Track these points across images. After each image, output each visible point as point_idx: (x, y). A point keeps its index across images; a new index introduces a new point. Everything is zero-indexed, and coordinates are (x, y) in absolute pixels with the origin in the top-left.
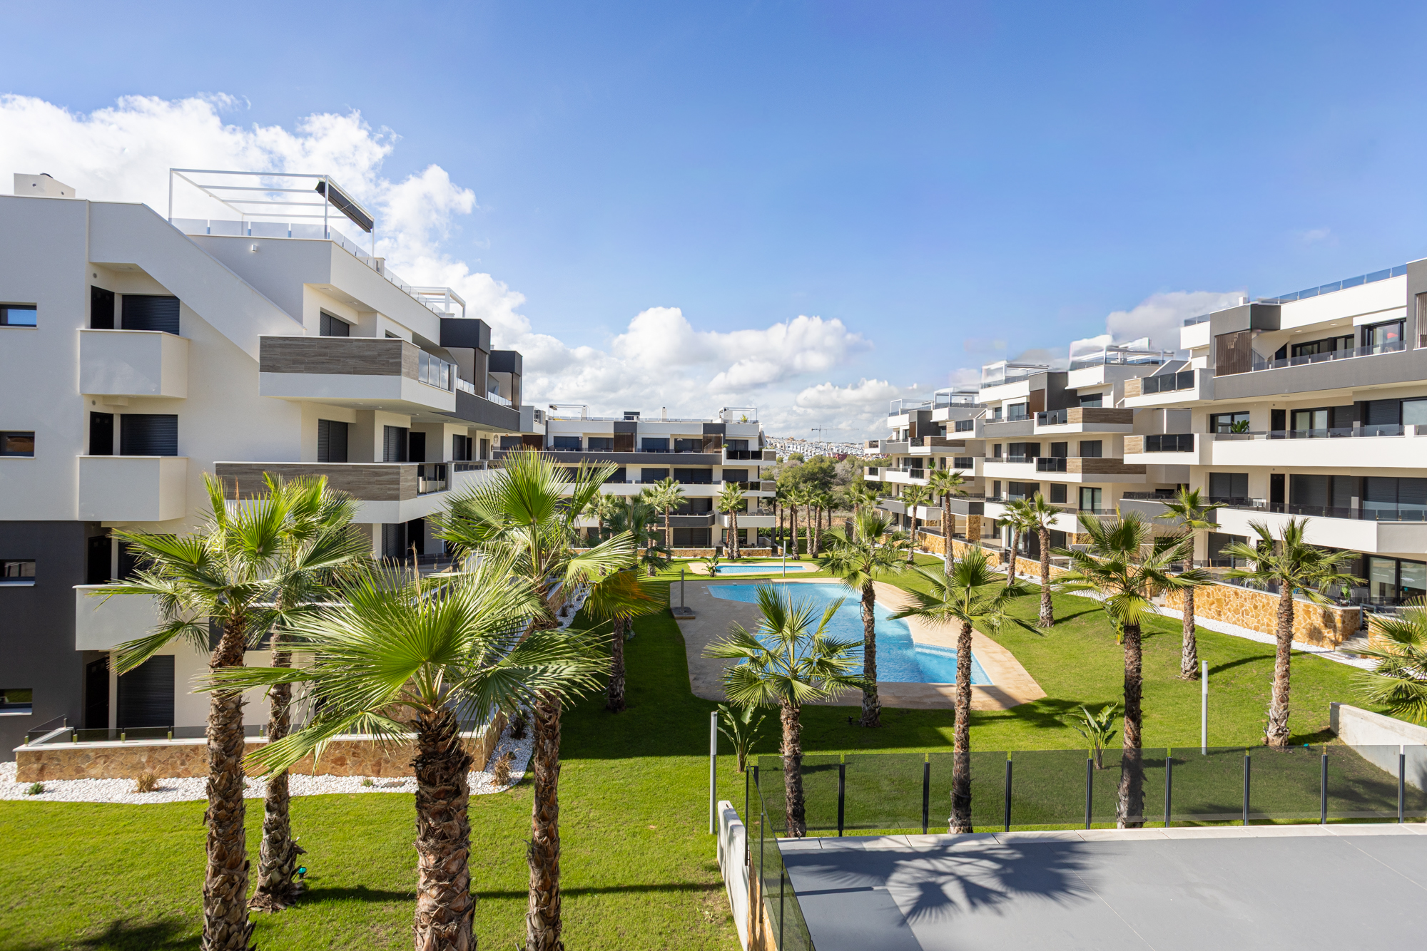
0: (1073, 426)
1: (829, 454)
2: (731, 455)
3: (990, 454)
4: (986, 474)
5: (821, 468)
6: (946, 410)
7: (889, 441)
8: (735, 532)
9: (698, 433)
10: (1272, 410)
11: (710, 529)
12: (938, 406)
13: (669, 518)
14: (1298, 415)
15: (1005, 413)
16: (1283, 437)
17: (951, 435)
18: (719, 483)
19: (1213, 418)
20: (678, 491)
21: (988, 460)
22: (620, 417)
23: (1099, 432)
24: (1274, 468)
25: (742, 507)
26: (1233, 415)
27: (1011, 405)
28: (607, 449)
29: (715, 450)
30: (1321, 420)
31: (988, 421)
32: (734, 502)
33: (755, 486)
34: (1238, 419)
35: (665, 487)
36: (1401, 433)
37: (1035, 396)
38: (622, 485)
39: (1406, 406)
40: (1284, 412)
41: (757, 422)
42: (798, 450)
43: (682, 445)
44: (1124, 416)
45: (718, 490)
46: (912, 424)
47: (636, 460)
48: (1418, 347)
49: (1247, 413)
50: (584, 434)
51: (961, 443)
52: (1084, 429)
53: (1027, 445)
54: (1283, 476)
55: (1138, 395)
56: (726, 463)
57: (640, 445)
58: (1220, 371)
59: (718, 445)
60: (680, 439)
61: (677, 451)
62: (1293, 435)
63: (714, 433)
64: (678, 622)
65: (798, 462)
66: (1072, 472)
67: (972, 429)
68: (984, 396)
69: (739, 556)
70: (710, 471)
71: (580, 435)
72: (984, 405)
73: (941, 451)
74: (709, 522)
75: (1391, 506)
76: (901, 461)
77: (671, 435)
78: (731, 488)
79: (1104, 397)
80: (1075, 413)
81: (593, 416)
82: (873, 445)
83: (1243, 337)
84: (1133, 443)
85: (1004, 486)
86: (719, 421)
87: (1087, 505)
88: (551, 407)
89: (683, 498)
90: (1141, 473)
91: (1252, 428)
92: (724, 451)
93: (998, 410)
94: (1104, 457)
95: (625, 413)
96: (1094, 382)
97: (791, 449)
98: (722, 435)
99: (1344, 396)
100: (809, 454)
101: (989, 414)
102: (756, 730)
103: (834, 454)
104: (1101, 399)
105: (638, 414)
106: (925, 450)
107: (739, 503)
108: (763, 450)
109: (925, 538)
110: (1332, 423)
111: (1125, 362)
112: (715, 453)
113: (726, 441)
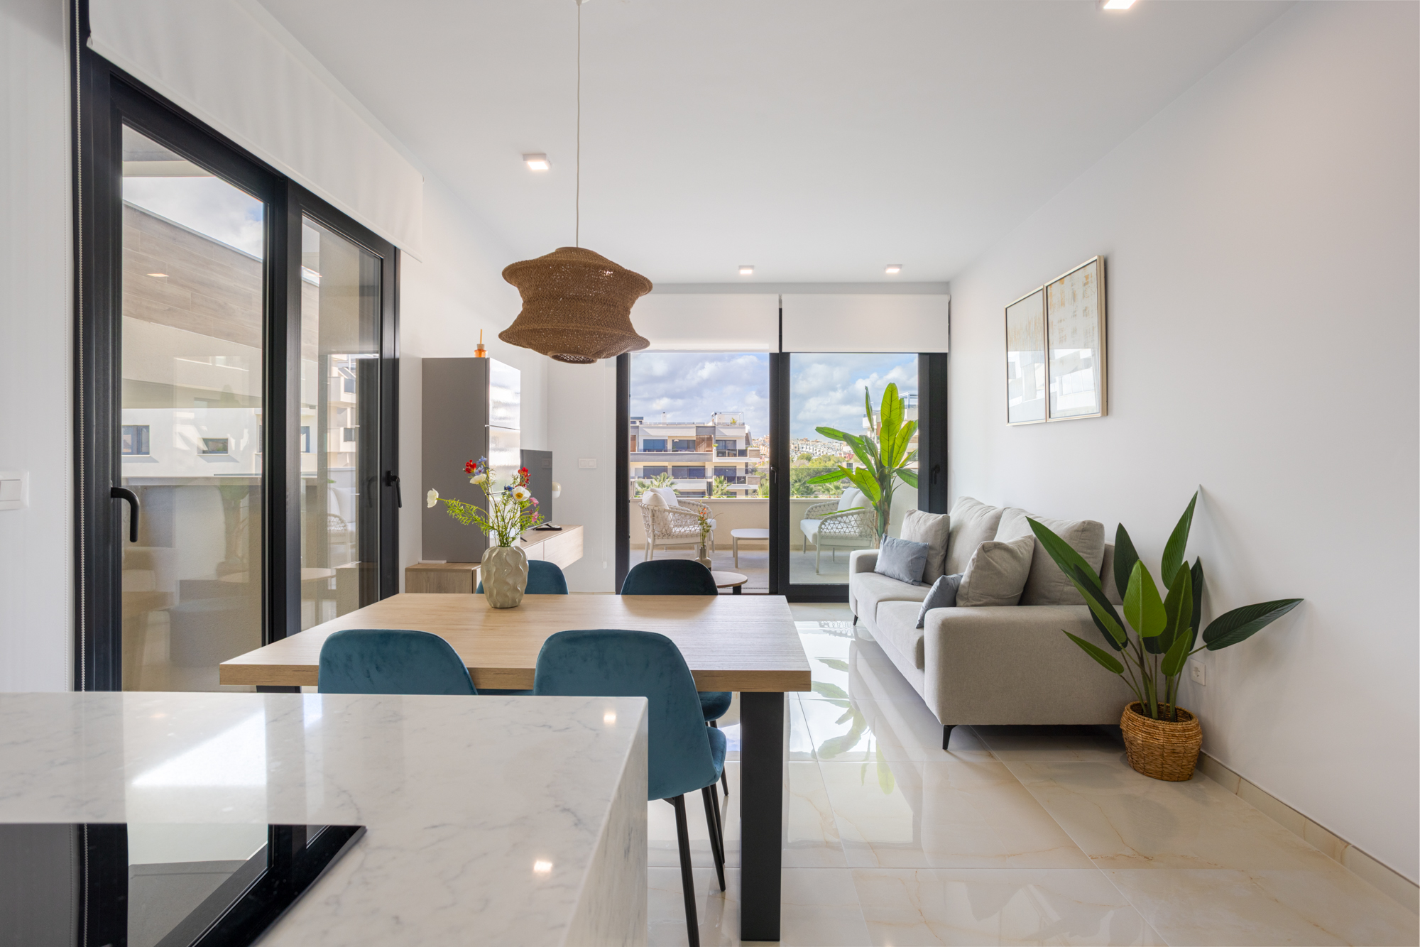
2: (721, 453)
9: (691, 434)
29: (707, 449)
33: (742, 480)
41: (744, 424)
43: (679, 445)
56: (717, 461)
57: (641, 446)
59: (709, 445)
60: (677, 439)
61: (673, 450)
63: (705, 437)
70: (703, 468)
77: (669, 436)
86: (711, 424)
92: (714, 450)
98: (713, 436)
108: (749, 449)
112: (707, 451)
113: (717, 441)
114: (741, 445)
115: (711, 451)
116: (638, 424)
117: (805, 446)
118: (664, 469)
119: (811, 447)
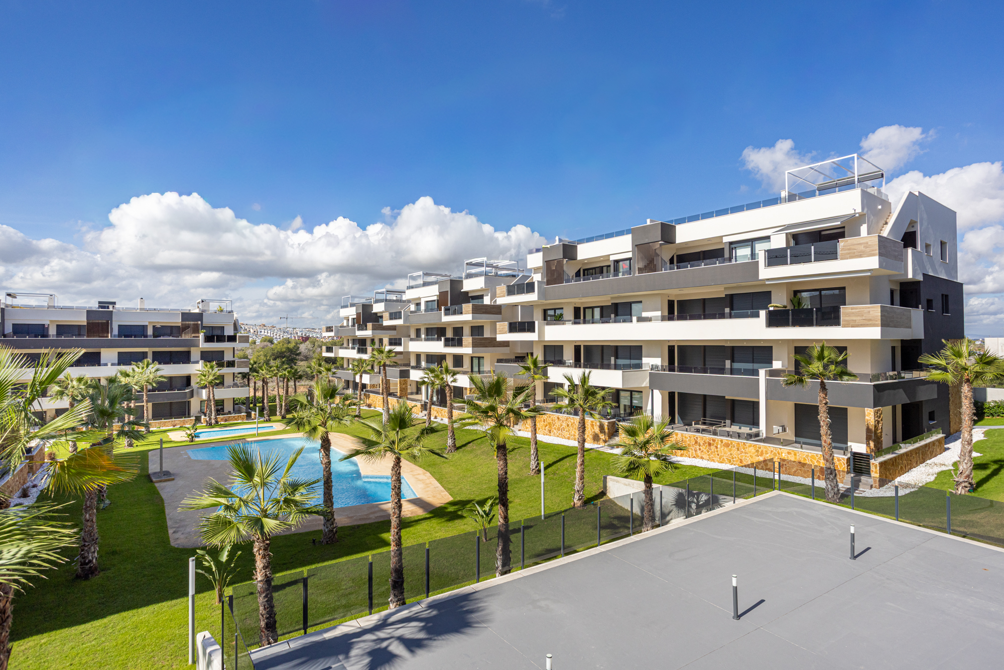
0: (466, 316)
1: (295, 337)
2: (209, 339)
3: (413, 335)
4: (410, 350)
5: (288, 348)
6: (383, 304)
7: (341, 327)
8: (213, 403)
9: (178, 321)
10: (575, 307)
11: (189, 402)
12: (377, 301)
13: (147, 395)
14: (587, 310)
15: (423, 307)
16: (579, 323)
17: (387, 323)
18: (197, 362)
19: (545, 311)
20: (157, 370)
21: (412, 340)
22: (94, 305)
23: (484, 320)
24: (576, 341)
25: (220, 382)
26: (555, 310)
27: (427, 302)
28: (79, 335)
29: (194, 335)
30: (597, 312)
31: (412, 312)
32: (211, 378)
33: (231, 364)
34: (558, 312)
35: (143, 368)
36: (631, 321)
37: (442, 295)
38: (96, 368)
39: (633, 306)
40: (580, 308)
41: (232, 311)
42: (269, 334)
43: (159, 331)
44: (496, 310)
45: (196, 369)
46: (358, 314)
47: (111, 345)
48: (637, 274)
49: (562, 308)
50: (51, 321)
51: (393, 328)
52: (473, 318)
53: (438, 328)
54: (580, 346)
55: (504, 296)
56: (203, 345)
57: (116, 331)
58: (548, 283)
59: (196, 330)
60: (158, 326)
61: (155, 336)
62: (585, 322)
63: (192, 321)
64: (157, 485)
65: (269, 344)
66: (466, 347)
67: (401, 318)
68: (409, 295)
69: (217, 422)
70: (189, 353)
71: (46, 323)
72: (409, 301)
73: (380, 334)
74: (188, 395)
75: (627, 362)
76: (350, 341)
77: (149, 322)
78: (209, 366)
79: (484, 297)
80: (467, 307)
81: (61, 305)
82: (329, 329)
83: (560, 263)
84: (502, 327)
85: (423, 358)
86: (197, 311)
87: (476, 369)
88: (9, 295)
89: (162, 377)
90: (506, 346)
91: (565, 317)
92: (201, 336)
93: (418, 305)
94: (485, 336)
95: (100, 303)
96: (478, 287)
97: (262, 333)
98: (199, 322)
99: (606, 300)
100: (278, 337)
101: (413, 307)
102: (232, 565)
103: (298, 337)
104: (483, 298)
105: (114, 303)
106: (368, 333)
107: (215, 379)
108: (238, 335)
109: (369, 397)
110: (602, 316)
111: (496, 275)
112: (193, 337)
113: (203, 328)
114: (229, 331)
115: (198, 337)
116: (111, 309)
117: (263, 331)
118: (144, 355)
119: (269, 332)
